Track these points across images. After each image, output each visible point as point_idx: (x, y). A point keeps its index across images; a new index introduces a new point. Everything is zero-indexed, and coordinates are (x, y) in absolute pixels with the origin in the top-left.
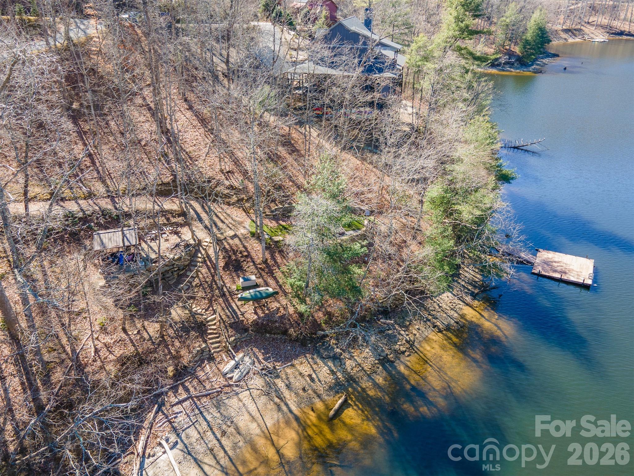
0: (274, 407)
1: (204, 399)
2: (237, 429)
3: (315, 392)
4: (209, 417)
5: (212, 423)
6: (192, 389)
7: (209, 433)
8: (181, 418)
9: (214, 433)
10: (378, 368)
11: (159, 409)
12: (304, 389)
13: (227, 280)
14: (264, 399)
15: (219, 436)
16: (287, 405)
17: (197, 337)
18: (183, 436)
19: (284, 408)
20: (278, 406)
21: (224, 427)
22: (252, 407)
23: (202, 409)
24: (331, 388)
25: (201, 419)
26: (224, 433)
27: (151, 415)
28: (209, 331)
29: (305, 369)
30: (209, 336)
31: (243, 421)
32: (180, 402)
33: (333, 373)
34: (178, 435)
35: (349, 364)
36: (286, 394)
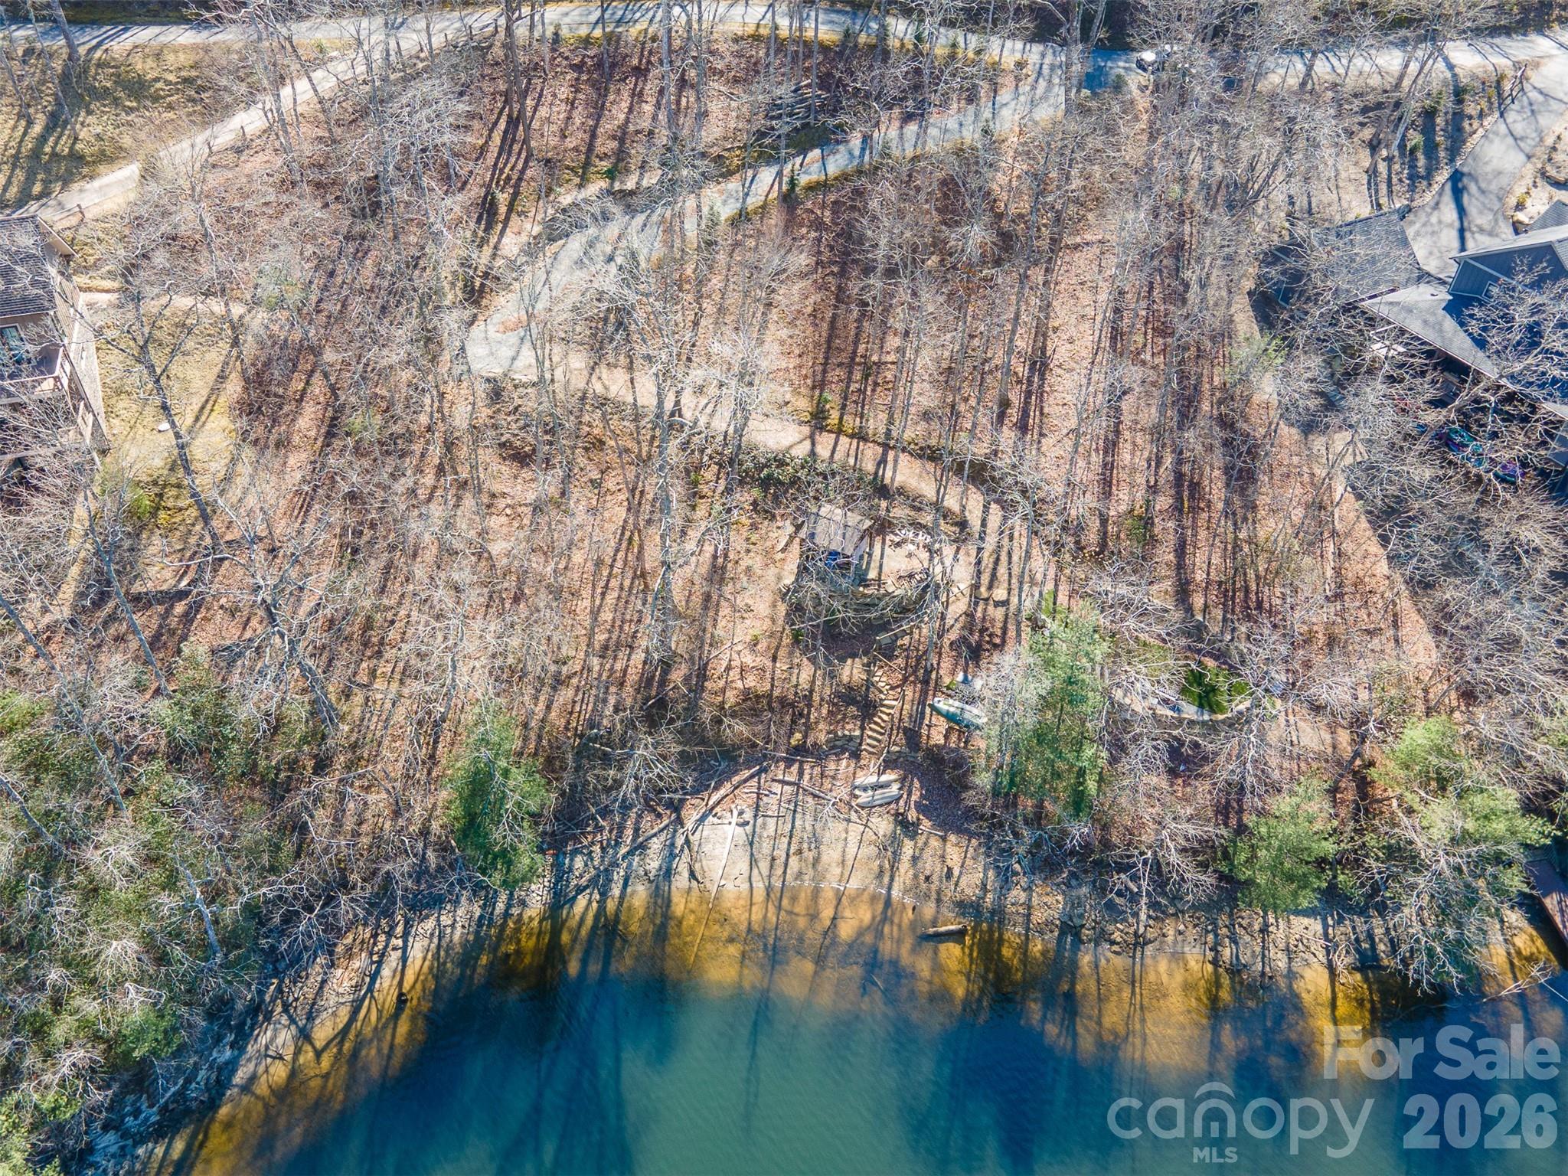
0: (876, 869)
1: (810, 799)
2: (817, 860)
3: (939, 892)
4: (798, 823)
5: (797, 833)
6: (806, 777)
7: (785, 840)
8: (772, 800)
9: (789, 844)
10: (1052, 931)
11: (758, 773)
12: (927, 878)
13: (946, 664)
14: (873, 850)
15: (792, 851)
16: (892, 879)
17: (855, 717)
18: (760, 821)
19: (886, 880)
20: (881, 872)
21: (805, 846)
22: (852, 850)
23: (799, 809)
24: (960, 904)
25: (789, 818)
26: (800, 852)
27: (746, 773)
28: (876, 719)
29: (954, 856)
30: (873, 726)
31: (830, 855)
32: (784, 783)
33: (984, 887)
34: (756, 816)
35: (1017, 894)
36: (904, 865)
